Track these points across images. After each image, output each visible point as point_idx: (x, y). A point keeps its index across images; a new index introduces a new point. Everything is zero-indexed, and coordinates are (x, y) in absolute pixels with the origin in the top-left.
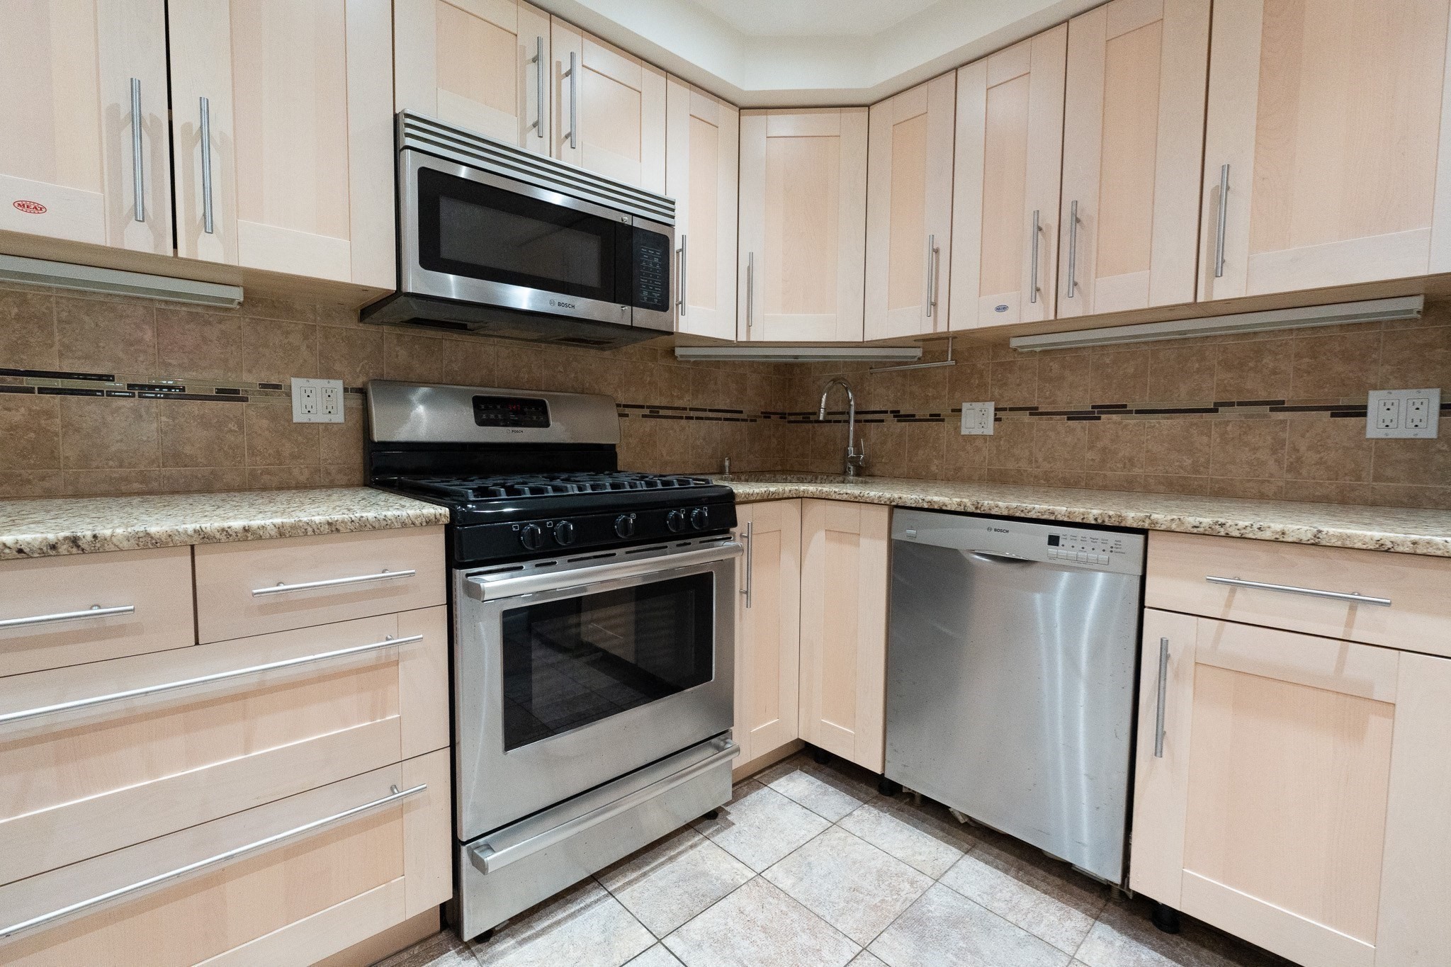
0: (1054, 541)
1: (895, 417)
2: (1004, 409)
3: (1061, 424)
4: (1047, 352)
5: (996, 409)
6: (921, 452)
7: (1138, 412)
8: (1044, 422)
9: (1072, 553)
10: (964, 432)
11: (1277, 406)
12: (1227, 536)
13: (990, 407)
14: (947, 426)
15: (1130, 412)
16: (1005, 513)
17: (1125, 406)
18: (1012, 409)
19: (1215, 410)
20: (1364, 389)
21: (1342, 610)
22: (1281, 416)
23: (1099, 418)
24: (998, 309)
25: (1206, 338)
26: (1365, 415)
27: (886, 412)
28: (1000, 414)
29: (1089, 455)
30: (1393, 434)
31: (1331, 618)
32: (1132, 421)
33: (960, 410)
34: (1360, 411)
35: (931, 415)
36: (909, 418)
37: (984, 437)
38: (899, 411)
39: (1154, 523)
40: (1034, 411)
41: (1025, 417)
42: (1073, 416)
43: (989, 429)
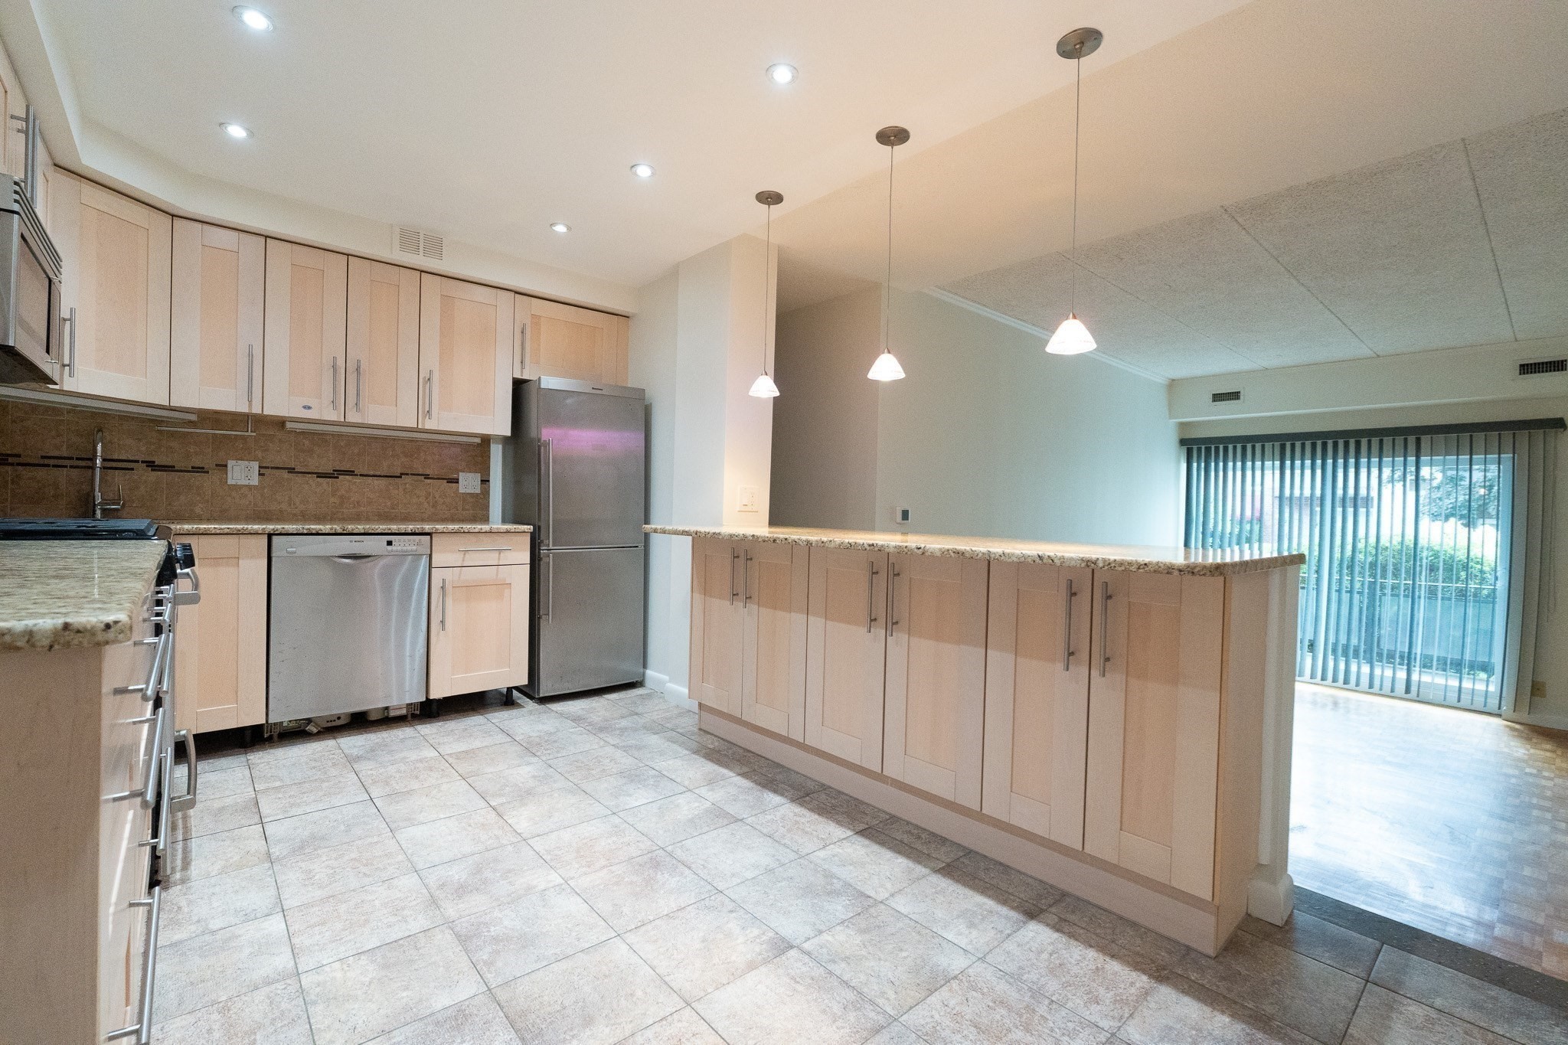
0: (390, 543)
1: (147, 466)
2: (268, 468)
3: (313, 480)
4: (303, 433)
5: (260, 467)
6: (182, 498)
7: (361, 475)
8: (299, 479)
9: (399, 548)
10: (230, 482)
11: (427, 477)
12: (464, 532)
13: (255, 465)
14: (215, 476)
15: (357, 475)
16: (363, 532)
17: (354, 472)
18: (272, 468)
19: (400, 477)
20: (458, 471)
21: (496, 554)
22: (429, 481)
23: (337, 478)
24: (305, 407)
25: (395, 439)
26: (458, 482)
27: (137, 461)
28: (262, 471)
29: (332, 500)
30: (468, 491)
31: (492, 558)
32: (358, 480)
33: (226, 466)
34: (456, 481)
35: (193, 468)
36: (168, 468)
37: (249, 487)
38: (154, 462)
39: (437, 529)
40: (291, 470)
41: (285, 474)
42: (320, 475)
43: (255, 481)
